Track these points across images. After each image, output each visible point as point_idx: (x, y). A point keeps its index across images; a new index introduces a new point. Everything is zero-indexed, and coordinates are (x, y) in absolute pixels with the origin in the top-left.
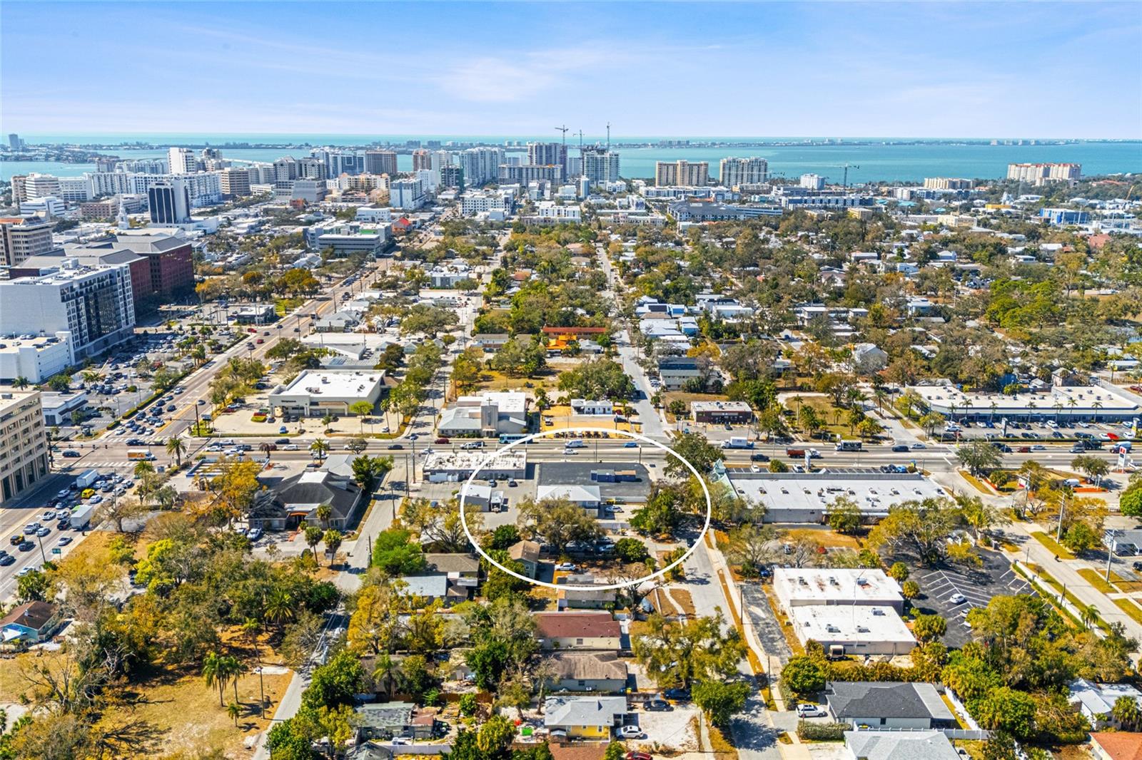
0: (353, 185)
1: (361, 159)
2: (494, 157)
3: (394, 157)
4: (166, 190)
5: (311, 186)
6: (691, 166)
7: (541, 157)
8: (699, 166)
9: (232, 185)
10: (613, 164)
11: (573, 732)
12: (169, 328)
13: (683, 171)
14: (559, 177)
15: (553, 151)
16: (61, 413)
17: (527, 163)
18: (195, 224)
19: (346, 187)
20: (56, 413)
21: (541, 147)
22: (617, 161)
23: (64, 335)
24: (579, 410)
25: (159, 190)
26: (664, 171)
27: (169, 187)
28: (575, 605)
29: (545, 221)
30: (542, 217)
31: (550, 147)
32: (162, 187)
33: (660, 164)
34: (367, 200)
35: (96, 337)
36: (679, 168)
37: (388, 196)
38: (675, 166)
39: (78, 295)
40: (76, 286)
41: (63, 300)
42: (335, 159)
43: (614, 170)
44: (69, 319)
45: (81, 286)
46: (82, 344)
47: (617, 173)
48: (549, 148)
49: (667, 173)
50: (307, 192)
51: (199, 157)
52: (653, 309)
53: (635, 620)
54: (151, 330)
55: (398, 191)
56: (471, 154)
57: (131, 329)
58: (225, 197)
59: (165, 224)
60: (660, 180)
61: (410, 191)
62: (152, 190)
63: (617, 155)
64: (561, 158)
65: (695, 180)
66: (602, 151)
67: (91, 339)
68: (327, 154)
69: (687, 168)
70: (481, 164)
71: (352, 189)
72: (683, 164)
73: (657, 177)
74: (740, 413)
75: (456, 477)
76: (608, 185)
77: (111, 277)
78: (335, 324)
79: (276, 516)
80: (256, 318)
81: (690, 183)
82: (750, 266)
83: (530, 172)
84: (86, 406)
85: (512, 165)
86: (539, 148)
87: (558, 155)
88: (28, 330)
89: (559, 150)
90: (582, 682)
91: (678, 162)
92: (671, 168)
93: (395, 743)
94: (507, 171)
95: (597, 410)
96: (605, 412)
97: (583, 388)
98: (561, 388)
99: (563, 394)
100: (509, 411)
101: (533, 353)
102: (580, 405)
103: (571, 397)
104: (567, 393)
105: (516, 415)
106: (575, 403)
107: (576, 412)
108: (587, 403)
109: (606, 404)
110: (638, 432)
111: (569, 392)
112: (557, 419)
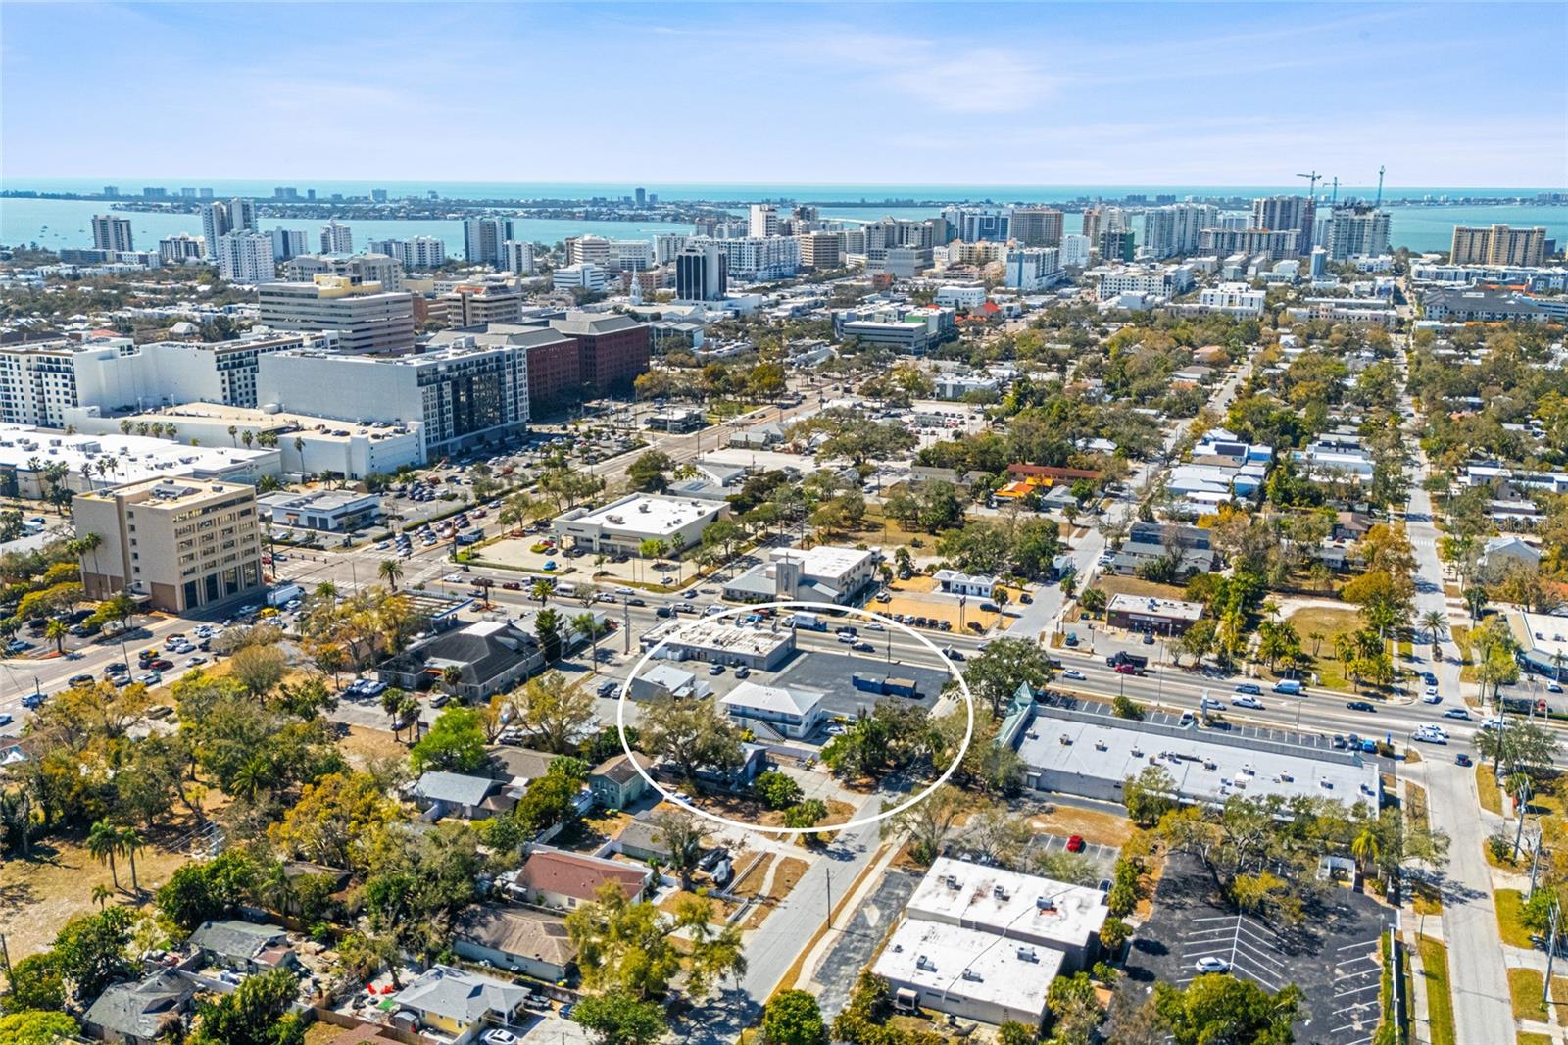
0: (966, 257)
1: (1005, 220)
2: (1201, 217)
3: (1059, 218)
4: (697, 258)
5: (908, 256)
6: (1514, 234)
7: (1272, 218)
8: (1528, 234)
9: (817, 254)
10: (1379, 229)
11: (428, 1020)
12: (565, 429)
13: (1499, 242)
14: (1292, 247)
15: (1293, 209)
16: (335, 517)
17: (1249, 226)
18: (725, 303)
19: (956, 258)
20: (328, 516)
21: (1274, 204)
22: (1386, 225)
23: (415, 425)
24: (946, 586)
25: (688, 258)
26: (1466, 240)
27: (700, 254)
28: (631, 852)
29: (1201, 311)
30: (1196, 306)
31: (1289, 203)
32: (692, 254)
33: (1460, 231)
34: (976, 276)
35: (466, 432)
36: (1492, 237)
37: (1003, 272)
38: (1485, 234)
39: (443, 379)
40: (441, 368)
41: (420, 385)
42: (972, 220)
43: (1379, 239)
44: (426, 408)
45: (450, 369)
46: (443, 438)
47: (1385, 240)
48: (1286, 205)
49: (1468, 245)
50: (898, 265)
51: (785, 216)
52: (1221, 450)
53: (684, 889)
54: (544, 429)
55: (1016, 265)
56: (1162, 214)
57: (524, 424)
58: (802, 269)
59: (692, 301)
60: (1457, 254)
61: (1033, 265)
62: (681, 257)
63: (1386, 215)
64: (1304, 219)
65: (1519, 255)
66: (1361, 210)
67: (457, 433)
68: (963, 214)
69: (1507, 237)
70: (1178, 228)
71: (962, 262)
72: (1500, 231)
73: (1452, 251)
74: (1175, 621)
75: (678, 655)
76: (1364, 259)
77: (498, 359)
78: (752, 439)
79: (407, 670)
80: (669, 424)
81: (1510, 262)
82: (1466, 395)
83: (1247, 239)
84: (374, 512)
85: (1219, 230)
86: (1271, 205)
87: (1301, 215)
88: (384, 417)
89: (1303, 206)
90: (510, 958)
91: (1493, 227)
92: (1478, 237)
93: (223, 978)
94: (1212, 239)
95: (968, 589)
96: (980, 594)
97: (966, 555)
98: (941, 552)
99: (937, 560)
100: (820, 574)
101: (944, 498)
102: (947, 579)
103: (944, 566)
104: (944, 559)
105: (827, 581)
106: (941, 575)
107: (940, 588)
108: (956, 577)
109: (983, 581)
110: (1000, 628)
111: (949, 558)
112: (904, 595)
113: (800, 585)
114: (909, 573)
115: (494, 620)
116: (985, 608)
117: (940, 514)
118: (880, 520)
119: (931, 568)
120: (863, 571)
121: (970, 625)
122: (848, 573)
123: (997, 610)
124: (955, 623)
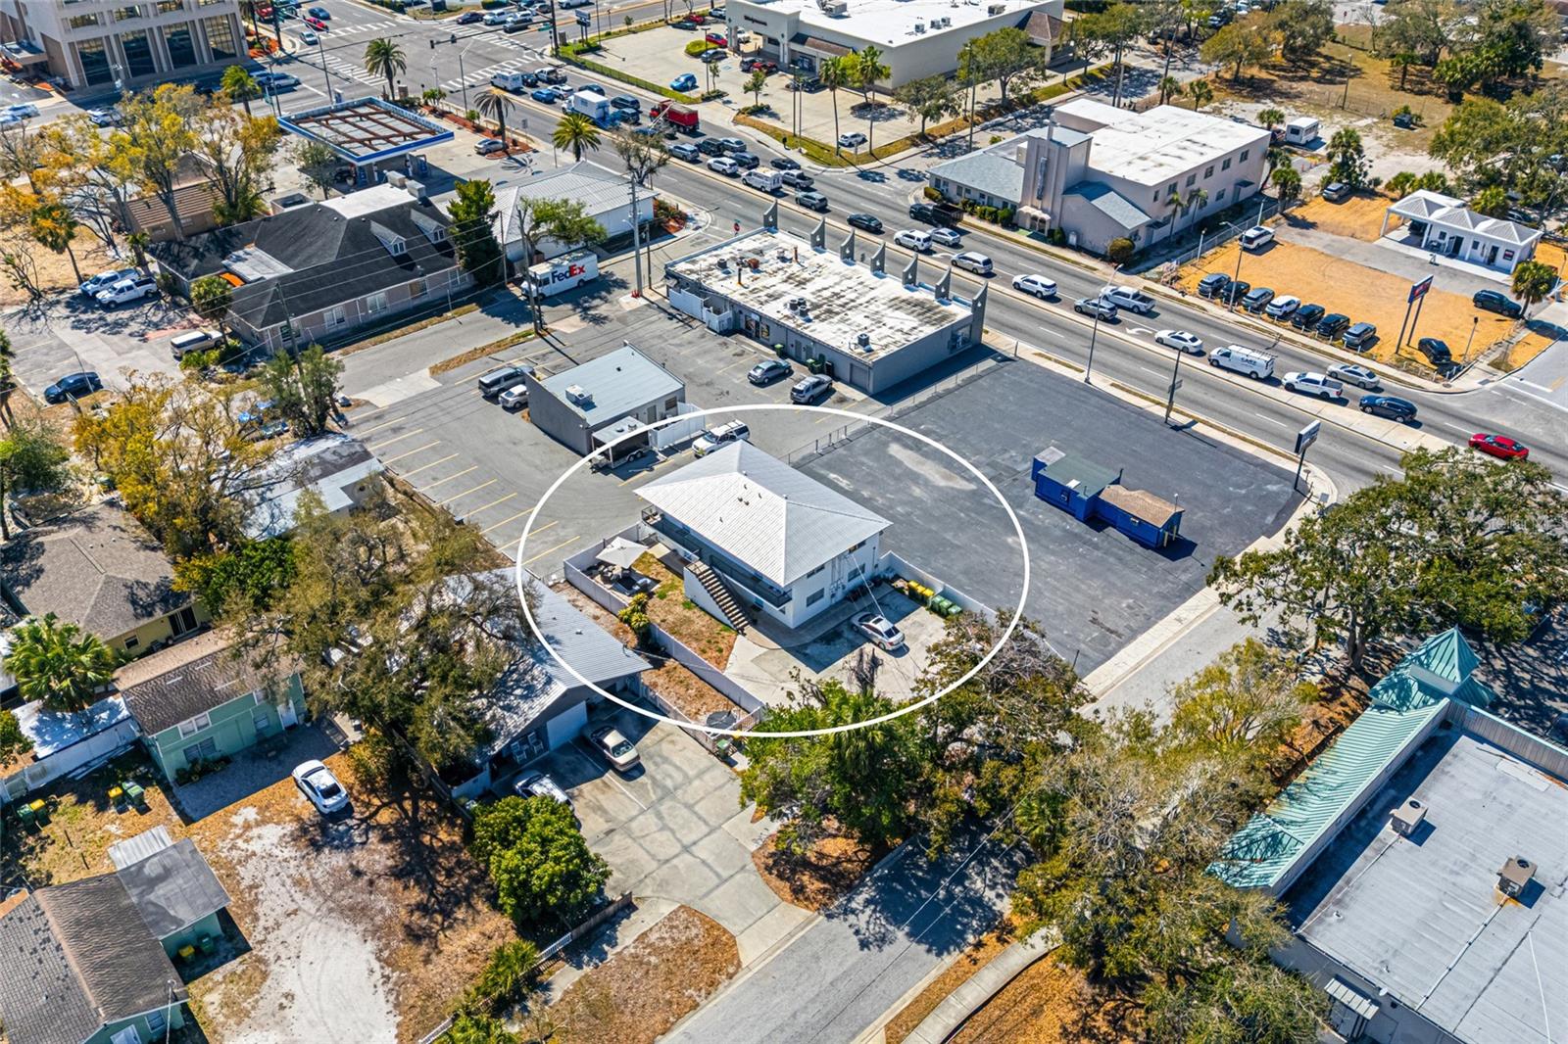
24: (1418, 230)
75: (717, 320)
95: (1466, 248)
96: (1490, 263)
97: (1498, 161)
98: (1438, 148)
99: (1422, 164)
100: (1118, 173)
101: (1501, 27)
102: (1422, 216)
103: (1432, 182)
104: (1438, 166)
105: (1129, 190)
106: (1416, 204)
107: (1404, 232)
108: (1446, 213)
109: (1509, 235)
110: (1501, 365)
111: (1453, 164)
112: (1314, 239)
113: (1069, 190)
114: (1349, 184)
115: (403, 187)
116: (1487, 302)
117: (1482, 61)
118: (1358, 60)
119: (1403, 183)
120: (1237, 171)
121: (1424, 345)
122: (1190, 177)
123: (1515, 313)
124: (1389, 331)
